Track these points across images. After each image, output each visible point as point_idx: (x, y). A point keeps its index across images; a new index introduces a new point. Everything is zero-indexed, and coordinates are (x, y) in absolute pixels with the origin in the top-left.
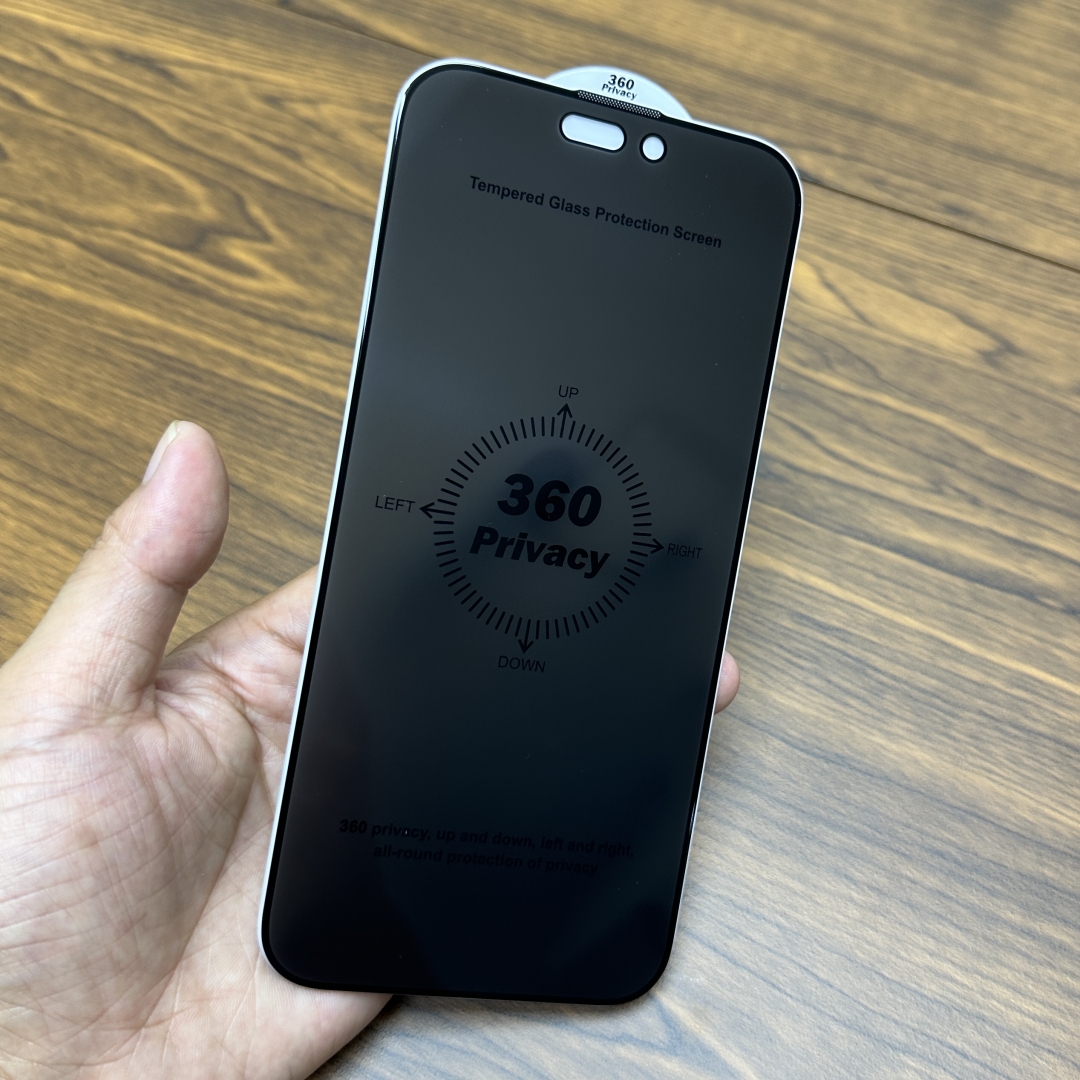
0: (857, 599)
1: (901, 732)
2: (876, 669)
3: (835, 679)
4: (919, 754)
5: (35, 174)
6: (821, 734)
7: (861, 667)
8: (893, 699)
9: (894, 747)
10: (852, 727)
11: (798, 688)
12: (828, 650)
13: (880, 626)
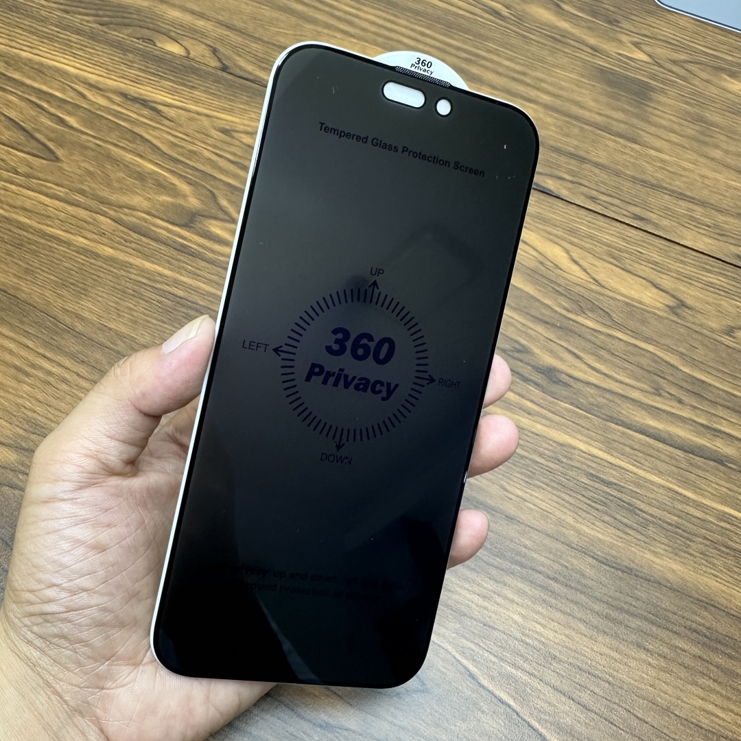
0: (623, 464)
1: (662, 552)
2: (641, 511)
3: (618, 517)
4: (675, 566)
5: (79, 172)
6: (615, 553)
7: (632, 509)
8: (654, 530)
9: (658, 561)
10: (633, 549)
11: (597, 524)
12: (610, 498)
13: (639, 482)
